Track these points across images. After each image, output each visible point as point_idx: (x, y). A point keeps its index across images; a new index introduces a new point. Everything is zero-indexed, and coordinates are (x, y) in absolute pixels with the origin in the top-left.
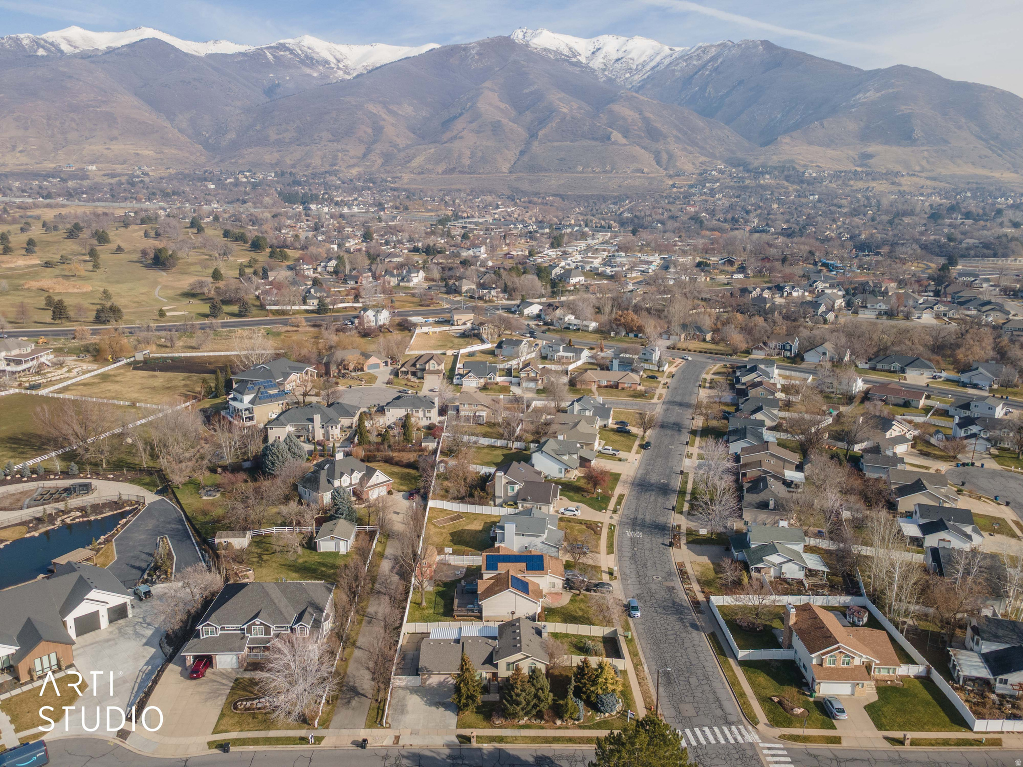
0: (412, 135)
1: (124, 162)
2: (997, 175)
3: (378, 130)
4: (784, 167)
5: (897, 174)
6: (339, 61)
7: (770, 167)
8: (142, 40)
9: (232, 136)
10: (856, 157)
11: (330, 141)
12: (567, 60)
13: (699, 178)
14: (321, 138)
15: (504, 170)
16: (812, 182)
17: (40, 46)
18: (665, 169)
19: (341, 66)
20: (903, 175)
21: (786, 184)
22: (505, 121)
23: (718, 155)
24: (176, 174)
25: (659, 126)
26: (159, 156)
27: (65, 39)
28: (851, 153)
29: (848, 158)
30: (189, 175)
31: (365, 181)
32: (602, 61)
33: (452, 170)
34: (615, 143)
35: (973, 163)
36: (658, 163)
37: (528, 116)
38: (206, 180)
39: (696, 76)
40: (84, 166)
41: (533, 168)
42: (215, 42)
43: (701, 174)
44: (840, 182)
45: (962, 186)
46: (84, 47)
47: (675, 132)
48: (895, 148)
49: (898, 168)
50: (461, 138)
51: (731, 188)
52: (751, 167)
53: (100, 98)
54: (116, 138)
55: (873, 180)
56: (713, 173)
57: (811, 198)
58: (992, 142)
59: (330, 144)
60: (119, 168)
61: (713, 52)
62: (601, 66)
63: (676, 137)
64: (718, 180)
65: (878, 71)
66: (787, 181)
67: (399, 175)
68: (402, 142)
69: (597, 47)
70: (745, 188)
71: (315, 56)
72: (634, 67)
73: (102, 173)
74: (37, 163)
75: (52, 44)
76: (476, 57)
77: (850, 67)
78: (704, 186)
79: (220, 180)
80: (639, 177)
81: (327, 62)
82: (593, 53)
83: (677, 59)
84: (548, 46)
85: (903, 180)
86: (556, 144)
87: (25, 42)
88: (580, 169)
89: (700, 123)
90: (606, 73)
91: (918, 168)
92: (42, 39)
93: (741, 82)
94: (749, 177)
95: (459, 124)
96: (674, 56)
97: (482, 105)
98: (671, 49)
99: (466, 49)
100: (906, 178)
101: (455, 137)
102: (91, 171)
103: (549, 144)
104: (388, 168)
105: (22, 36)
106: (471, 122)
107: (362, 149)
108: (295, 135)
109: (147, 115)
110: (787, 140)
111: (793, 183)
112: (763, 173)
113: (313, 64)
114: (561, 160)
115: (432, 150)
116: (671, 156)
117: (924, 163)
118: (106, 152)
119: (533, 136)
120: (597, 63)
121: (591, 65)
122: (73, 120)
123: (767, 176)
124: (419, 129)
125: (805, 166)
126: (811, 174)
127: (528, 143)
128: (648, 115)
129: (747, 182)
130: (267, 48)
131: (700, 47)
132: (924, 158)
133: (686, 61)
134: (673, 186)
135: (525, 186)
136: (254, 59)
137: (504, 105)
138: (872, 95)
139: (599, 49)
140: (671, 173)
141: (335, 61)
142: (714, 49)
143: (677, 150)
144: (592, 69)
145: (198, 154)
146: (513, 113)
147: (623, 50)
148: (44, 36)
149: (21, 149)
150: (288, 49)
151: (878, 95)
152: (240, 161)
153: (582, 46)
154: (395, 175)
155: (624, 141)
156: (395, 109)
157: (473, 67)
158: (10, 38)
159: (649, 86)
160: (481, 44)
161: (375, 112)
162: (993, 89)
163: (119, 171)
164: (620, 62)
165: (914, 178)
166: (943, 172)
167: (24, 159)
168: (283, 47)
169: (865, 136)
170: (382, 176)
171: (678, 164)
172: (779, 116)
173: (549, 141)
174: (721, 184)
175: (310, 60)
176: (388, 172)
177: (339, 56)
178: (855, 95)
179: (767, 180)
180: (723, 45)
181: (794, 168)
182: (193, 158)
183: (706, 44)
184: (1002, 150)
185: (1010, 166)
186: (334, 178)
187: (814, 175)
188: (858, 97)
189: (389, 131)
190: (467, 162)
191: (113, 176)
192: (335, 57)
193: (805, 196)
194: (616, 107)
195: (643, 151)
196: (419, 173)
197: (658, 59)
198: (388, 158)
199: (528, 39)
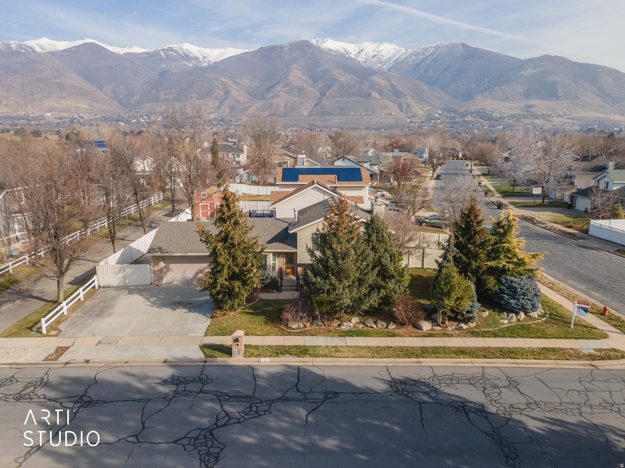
0: (248, 96)
1: (69, 112)
2: (611, 117)
3: (227, 92)
4: (479, 112)
5: (549, 116)
6: (205, 58)
7: (471, 112)
8: (84, 44)
9: (137, 97)
10: (523, 107)
11: (197, 99)
12: (343, 56)
13: (427, 118)
14: (192, 97)
15: (305, 115)
16: (497, 120)
17: (22, 48)
18: (406, 114)
19: (206, 61)
20: (553, 116)
21: (481, 121)
22: (306, 86)
23: (437, 107)
24: (100, 118)
25: (401, 89)
26: (91, 108)
27: (38, 45)
28: (519, 105)
29: (518, 108)
30: (108, 118)
31: (219, 121)
32: (364, 57)
33: (273, 115)
34: (374, 98)
35: (596, 110)
36: (401, 110)
37: (320, 84)
38: (119, 121)
39: (422, 64)
40: (43, 113)
41: (323, 113)
42: (130, 47)
43: (428, 116)
44: (515, 119)
45: (590, 123)
46: (49, 49)
47: (410, 93)
48: (547, 102)
49: (549, 113)
50: (279, 96)
51: (448, 123)
52: (458, 112)
53: (55, 74)
54: (65, 98)
55: (535, 118)
56: (436, 115)
57: (498, 127)
58: (606, 98)
59: (197, 101)
60: (65, 115)
61: (432, 50)
62: (364, 60)
63: (411, 95)
64: (439, 119)
65: (533, 59)
66: (482, 119)
67: (240, 118)
68: (242, 99)
69: (361, 49)
70: (456, 123)
71: (191, 55)
72: (384, 61)
73: (54, 117)
74: (14, 112)
75: (30, 48)
76: (288, 52)
77: (515, 58)
78: (430, 122)
79: (128, 121)
80: (389, 118)
81: (197, 58)
82: (359, 52)
83: (409, 55)
84: (331, 48)
85: (553, 119)
86: (337, 99)
87: (13, 46)
88: (352, 113)
89: (426, 88)
90: (367, 64)
91: (561, 113)
92: (24, 45)
93: (449, 67)
94: (458, 117)
95: (277, 89)
96: (408, 54)
97: (291, 77)
98: (406, 50)
99: (281, 47)
100: (555, 118)
101: (275, 96)
102: (48, 116)
103: (333, 99)
104: (233, 114)
105: (11, 42)
106: (284, 87)
107: (217, 103)
108: (176, 95)
109: (84, 84)
110: (480, 97)
111: (486, 120)
112: (467, 115)
113: (189, 59)
114: (340, 108)
115: (261, 103)
116: (408, 106)
117: (565, 110)
118: (57, 105)
119: (323, 95)
120: (361, 58)
121: (357, 59)
122: (38, 87)
123: (469, 116)
124: (253, 93)
125: (492, 111)
126: (496, 116)
127: (320, 99)
128: (394, 82)
129: (457, 119)
130: (161, 50)
131: (424, 48)
132: (565, 107)
133: (415, 56)
134: (411, 122)
135: (318, 123)
136: (153, 57)
137: (305, 78)
138: (530, 71)
139: (362, 50)
140: (409, 115)
141: (202, 58)
142: (432, 49)
143: (412, 103)
144: (358, 61)
145: (116, 107)
146: (311, 82)
147: (377, 51)
148: (25, 43)
149: (5, 103)
150: (173, 50)
151: (534, 71)
152: (141, 111)
153: (352, 49)
154: (237, 118)
155: (379, 97)
156: (238, 81)
157: (286, 58)
158: (4, 44)
159: (393, 70)
160: (291, 45)
161: (225, 82)
162: (605, 68)
163: (65, 116)
164: (375, 58)
165: (560, 118)
166: (578, 115)
167: (6, 110)
168: (171, 49)
169: (527, 95)
170: (229, 118)
171: (413, 110)
172: (473, 85)
173: (333, 97)
174: (441, 121)
175: (187, 57)
176: (233, 117)
177: (205, 55)
178: (520, 72)
179: (469, 118)
180: (438, 47)
181: (485, 113)
182: (112, 109)
183: (427, 46)
184: (613, 103)
185: (619, 112)
186: (199, 119)
187: (498, 116)
188: (522, 73)
189: (234, 93)
190: (282, 110)
191: (61, 118)
192: (202, 55)
193: (494, 127)
194: (374, 78)
195: (391, 103)
196: (252, 117)
197: (398, 55)
198: (233, 108)
199: (320, 44)
